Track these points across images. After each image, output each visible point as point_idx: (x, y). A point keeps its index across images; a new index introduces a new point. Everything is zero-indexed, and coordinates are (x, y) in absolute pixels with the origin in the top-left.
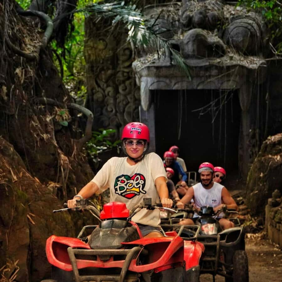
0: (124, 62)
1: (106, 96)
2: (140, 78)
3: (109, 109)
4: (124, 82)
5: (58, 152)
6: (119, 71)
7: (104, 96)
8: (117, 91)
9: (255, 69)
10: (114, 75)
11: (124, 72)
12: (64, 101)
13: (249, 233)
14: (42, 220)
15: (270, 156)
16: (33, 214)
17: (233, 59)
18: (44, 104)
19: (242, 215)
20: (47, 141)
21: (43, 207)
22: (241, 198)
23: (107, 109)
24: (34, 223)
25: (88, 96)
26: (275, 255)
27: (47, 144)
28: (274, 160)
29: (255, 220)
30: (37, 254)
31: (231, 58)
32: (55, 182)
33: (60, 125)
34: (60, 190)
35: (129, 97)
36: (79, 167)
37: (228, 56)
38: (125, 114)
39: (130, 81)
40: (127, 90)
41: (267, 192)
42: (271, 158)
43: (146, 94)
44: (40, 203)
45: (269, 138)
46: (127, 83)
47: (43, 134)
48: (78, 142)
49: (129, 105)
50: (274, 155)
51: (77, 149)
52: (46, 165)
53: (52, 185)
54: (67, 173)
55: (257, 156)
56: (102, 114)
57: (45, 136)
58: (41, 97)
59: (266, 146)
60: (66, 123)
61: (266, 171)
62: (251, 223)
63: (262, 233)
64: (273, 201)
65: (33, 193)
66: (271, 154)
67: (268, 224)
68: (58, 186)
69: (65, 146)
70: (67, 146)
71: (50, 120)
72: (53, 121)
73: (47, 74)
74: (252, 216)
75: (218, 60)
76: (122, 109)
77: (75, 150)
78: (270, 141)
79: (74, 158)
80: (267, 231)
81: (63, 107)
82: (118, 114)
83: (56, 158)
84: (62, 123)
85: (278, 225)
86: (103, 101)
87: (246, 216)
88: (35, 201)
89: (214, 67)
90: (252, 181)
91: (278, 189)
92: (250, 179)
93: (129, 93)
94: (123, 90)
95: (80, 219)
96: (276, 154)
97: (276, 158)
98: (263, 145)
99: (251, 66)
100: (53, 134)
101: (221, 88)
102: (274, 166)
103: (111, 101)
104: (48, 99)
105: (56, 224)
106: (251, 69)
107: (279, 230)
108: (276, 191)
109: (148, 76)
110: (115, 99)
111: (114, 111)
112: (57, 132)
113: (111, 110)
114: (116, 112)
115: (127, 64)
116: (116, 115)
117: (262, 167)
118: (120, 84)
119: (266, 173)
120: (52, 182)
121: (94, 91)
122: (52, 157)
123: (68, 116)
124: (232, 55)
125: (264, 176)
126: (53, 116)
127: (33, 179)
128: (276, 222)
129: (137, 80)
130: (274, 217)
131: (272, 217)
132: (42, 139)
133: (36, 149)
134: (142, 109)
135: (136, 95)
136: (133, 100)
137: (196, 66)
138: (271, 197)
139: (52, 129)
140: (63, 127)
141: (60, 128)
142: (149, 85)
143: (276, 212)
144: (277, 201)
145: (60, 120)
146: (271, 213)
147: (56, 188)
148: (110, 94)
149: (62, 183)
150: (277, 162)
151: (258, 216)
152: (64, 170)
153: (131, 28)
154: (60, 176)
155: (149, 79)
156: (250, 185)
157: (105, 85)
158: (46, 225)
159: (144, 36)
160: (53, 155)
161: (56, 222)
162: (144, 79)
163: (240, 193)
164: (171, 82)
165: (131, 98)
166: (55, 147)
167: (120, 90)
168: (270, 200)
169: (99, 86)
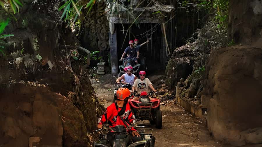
0: (100, 7)
1: (91, 25)
2: (109, 17)
3: (92, 32)
4: (100, 17)
5: (73, 75)
6: (97, 12)
7: (90, 25)
8: (96, 22)
9: (169, 13)
10: (95, 14)
11: (100, 12)
12: (75, 45)
13: (168, 100)
14: (69, 120)
15: (178, 59)
16: (64, 117)
17: (158, 8)
18: (65, 48)
19: (163, 89)
20: (68, 71)
21: (69, 113)
22: (163, 80)
23: (91, 32)
24: (64, 122)
25: (81, 25)
26: (182, 115)
27: (68, 72)
28: (180, 60)
29: (170, 92)
30: (66, 138)
31: (157, 7)
32: (72, 92)
33: (74, 59)
34: (75, 96)
35: (102, 25)
36: (84, 81)
37: (155, 6)
38: (101, 34)
39: (104, 17)
40: (102, 22)
41: (176, 78)
42: (178, 60)
43: (112, 26)
44: (67, 110)
45: (177, 48)
46: (102, 18)
47: (65, 67)
48: (83, 67)
49: (103, 29)
50: (180, 58)
51: (82, 71)
52: (67, 83)
53: (70, 94)
54: (78, 87)
55: (171, 58)
56: (89, 34)
57: (66, 68)
58: (64, 44)
59: (175, 53)
60: (76, 58)
61: (176, 66)
62: (168, 94)
63: (175, 101)
64: (180, 84)
65: (63, 105)
66: (178, 57)
67: (177, 95)
68: (74, 94)
69: (76, 70)
70: (77, 69)
71: (68, 57)
72: (70, 57)
73: (66, 32)
74: (168, 90)
75: (150, 8)
76: (99, 31)
77: (81, 71)
78: (178, 51)
79: (81, 76)
80: (177, 99)
81: (74, 49)
82: (97, 35)
83: (73, 78)
84: (74, 58)
85: (183, 97)
86: (89, 27)
87: (166, 90)
88: (65, 110)
89: (148, 12)
90: (168, 72)
91: (183, 78)
92: (167, 70)
93: (103, 23)
94: (100, 22)
95: (85, 109)
96: (181, 57)
97: (181, 60)
98: (174, 53)
99: (167, 11)
100: (70, 65)
101: (152, 23)
102: (180, 64)
103: (94, 28)
104: (67, 46)
105: (76, 121)
106: (167, 12)
107: (184, 100)
108: (182, 78)
109: (113, 16)
110: (96, 26)
111: (95, 33)
112: (72, 63)
113: (93, 32)
114: (96, 33)
115: (102, 8)
116: (96, 34)
117: (174, 64)
118: (98, 19)
119: (175, 68)
120: (71, 92)
121: (85, 22)
122: (70, 78)
123: (78, 54)
124: (157, 6)
125: (175, 69)
126: (70, 54)
127: (63, 97)
128: (182, 96)
129: (107, 17)
130: (181, 93)
131: (180, 93)
132: (65, 70)
133: (62, 75)
134: (110, 33)
135: (106, 24)
136: (105, 27)
137: (139, 11)
138: (179, 81)
139: (70, 62)
140: (75, 60)
141: (73, 60)
142: (114, 21)
143: (182, 90)
144: (182, 84)
145: (73, 56)
146: (179, 90)
147: (73, 96)
148: (93, 24)
149: (76, 93)
150: (181, 62)
151: (172, 90)
152: (77, 85)
153: (109, 4)
154: (75, 88)
155: (114, 18)
156: (167, 73)
157: (90, 19)
158: (71, 122)
159: (116, 8)
160: (71, 77)
161: (76, 120)
162: (111, 18)
163: (162, 77)
164: (125, 20)
165: (104, 26)
166: (72, 73)
167: (98, 22)
168: (178, 83)
169: (87, 20)
